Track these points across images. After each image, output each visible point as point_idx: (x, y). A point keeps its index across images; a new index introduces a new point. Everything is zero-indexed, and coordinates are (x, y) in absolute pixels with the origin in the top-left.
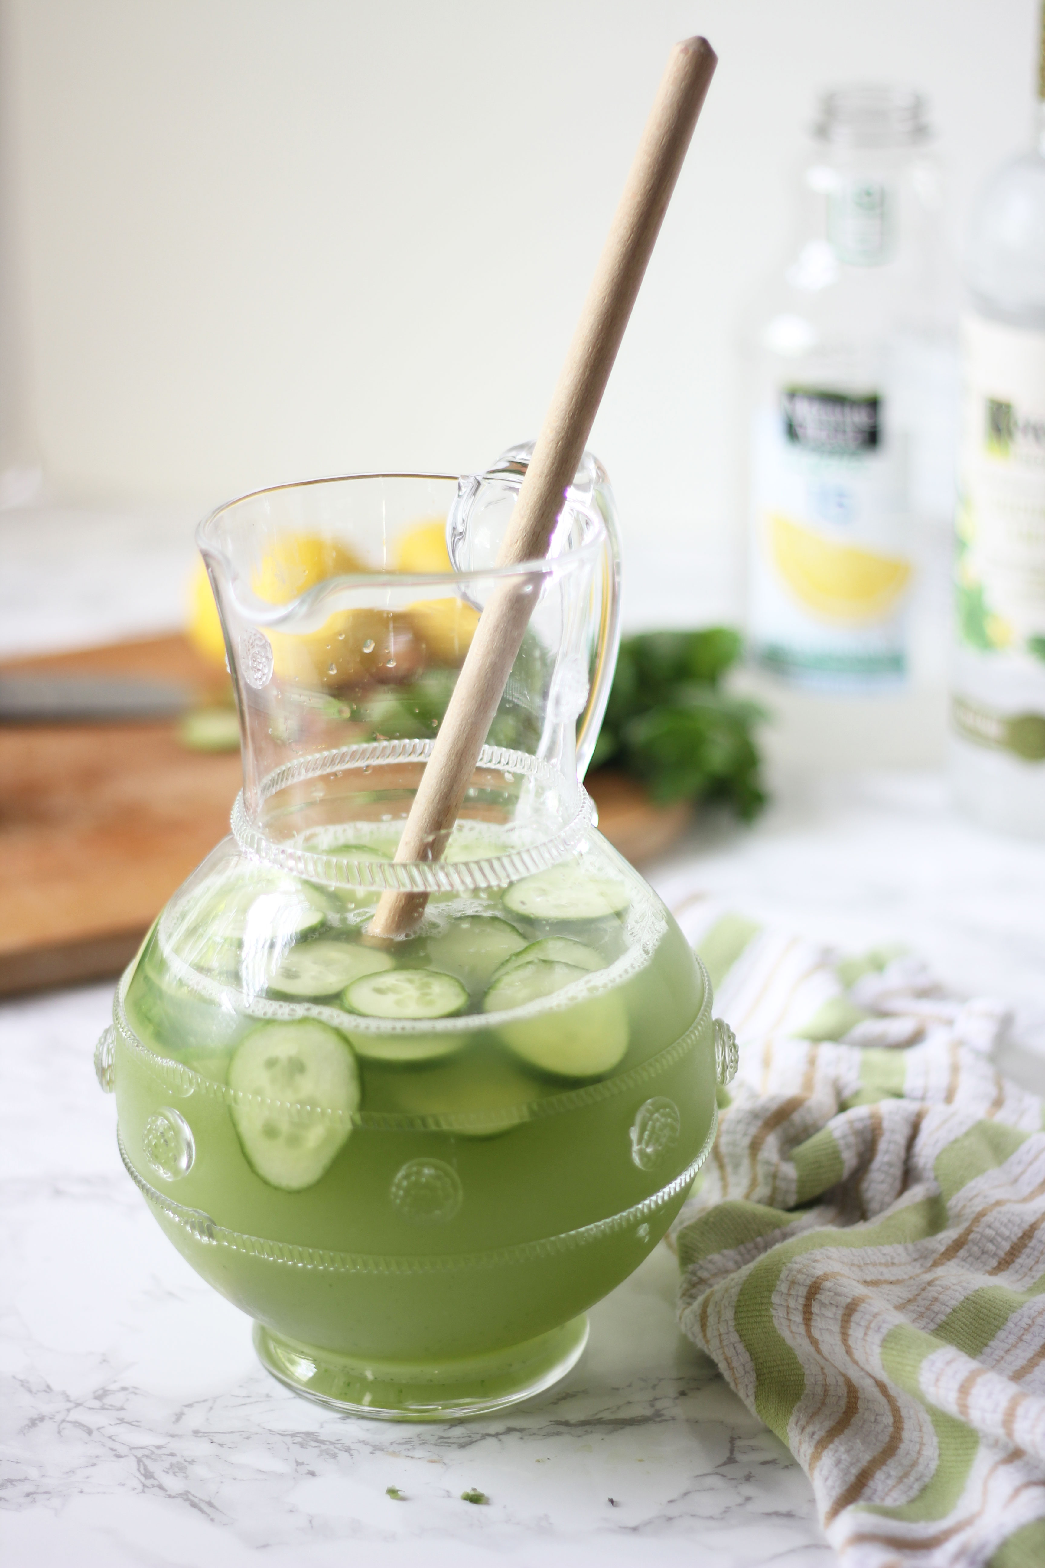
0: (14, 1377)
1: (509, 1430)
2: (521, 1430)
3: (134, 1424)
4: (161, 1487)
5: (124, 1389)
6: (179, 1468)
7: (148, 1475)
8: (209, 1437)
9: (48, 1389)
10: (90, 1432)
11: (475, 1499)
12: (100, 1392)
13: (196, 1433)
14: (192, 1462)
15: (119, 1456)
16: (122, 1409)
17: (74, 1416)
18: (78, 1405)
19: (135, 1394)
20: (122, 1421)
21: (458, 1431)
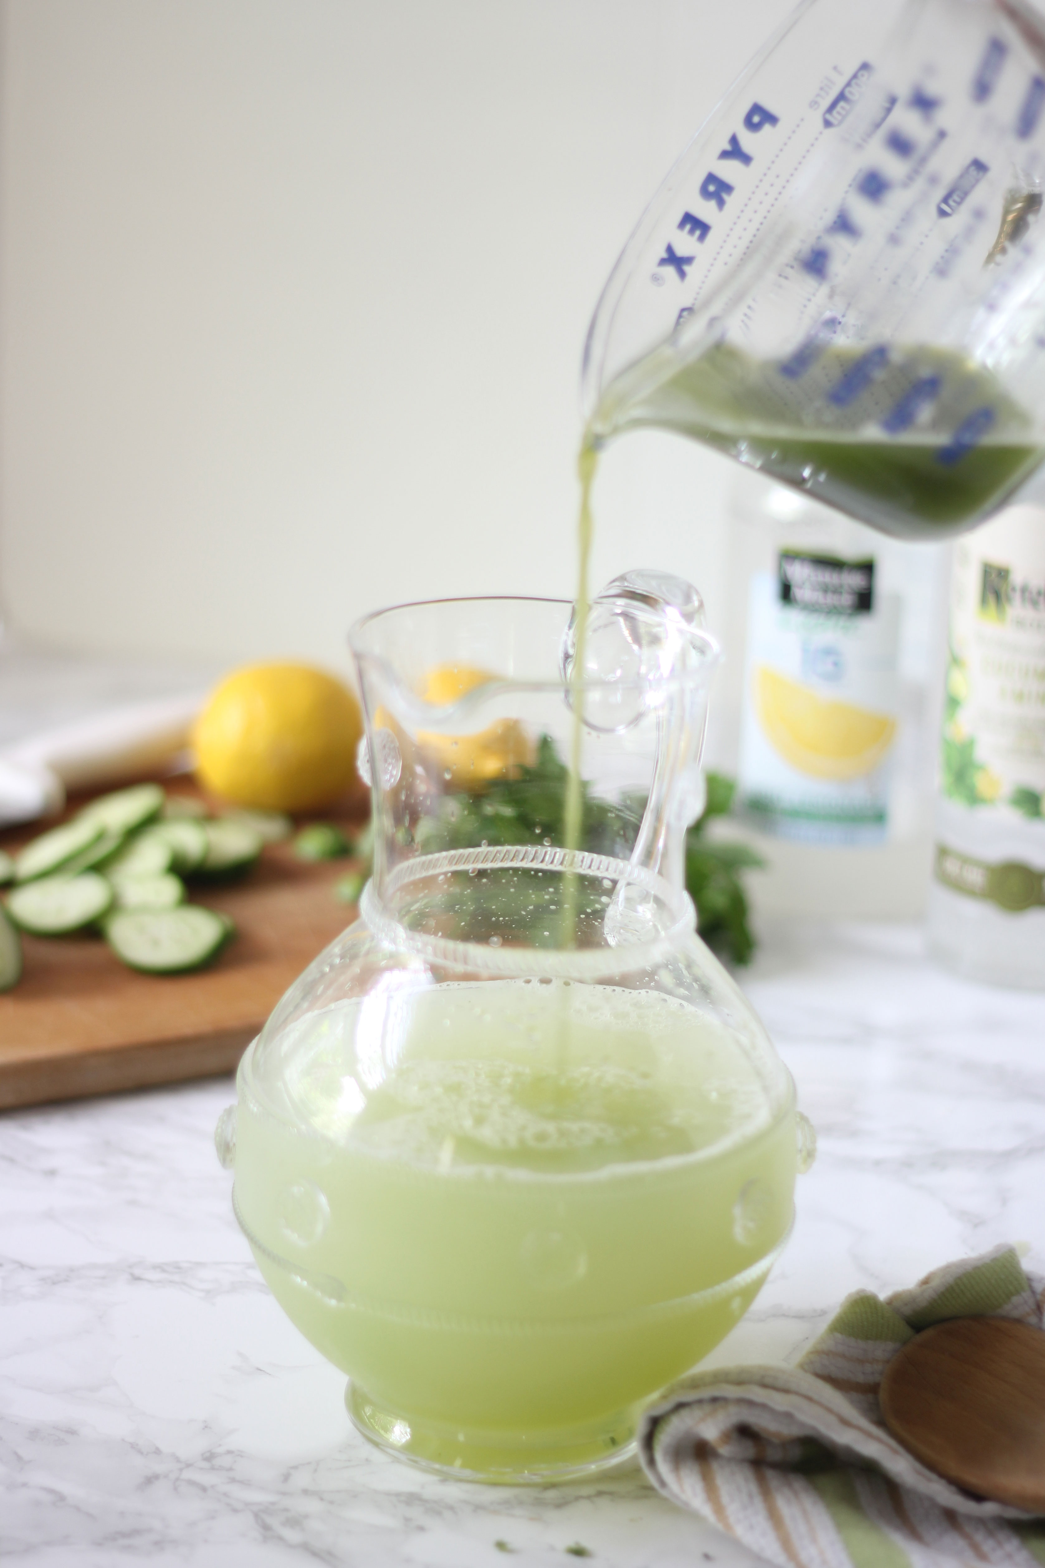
0: (123, 1440)
1: (600, 1494)
2: (611, 1494)
3: (245, 1483)
4: (281, 1538)
5: (230, 1452)
6: (295, 1522)
7: (266, 1527)
8: (319, 1495)
9: (158, 1451)
10: (204, 1489)
11: (579, 1552)
12: (208, 1454)
13: (305, 1492)
14: (306, 1516)
15: (235, 1511)
16: (230, 1469)
17: (187, 1474)
18: (189, 1465)
19: (242, 1456)
20: (233, 1480)
21: (551, 1494)
